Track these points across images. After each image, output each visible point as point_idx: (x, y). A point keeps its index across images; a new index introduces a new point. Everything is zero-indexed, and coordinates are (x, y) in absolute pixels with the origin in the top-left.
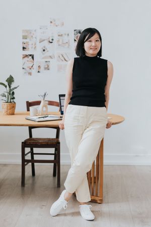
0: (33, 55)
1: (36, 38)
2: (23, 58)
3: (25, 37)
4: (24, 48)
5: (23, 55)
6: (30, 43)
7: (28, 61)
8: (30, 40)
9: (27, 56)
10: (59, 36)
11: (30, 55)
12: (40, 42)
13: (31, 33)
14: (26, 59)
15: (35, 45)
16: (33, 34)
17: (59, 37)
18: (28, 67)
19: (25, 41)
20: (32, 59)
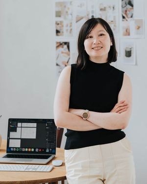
0: (69, 43)
1: (71, 14)
2: (57, 47)
3: (58, 14)
4: (58, 32)
5: (57, 43)
6: (65, 24)
7: (62, 53)
8: (65, 18)
9: (61, 44)
10: (101, 10)
11: (65, 43)
12: (77, 22)
13: (65, 7)
14: (60, 49)
15: (71, 26)
16: (69, 9)
17: (101, 12)
18: (63, 63)
19: (59, 19)
20: (67, 50)
